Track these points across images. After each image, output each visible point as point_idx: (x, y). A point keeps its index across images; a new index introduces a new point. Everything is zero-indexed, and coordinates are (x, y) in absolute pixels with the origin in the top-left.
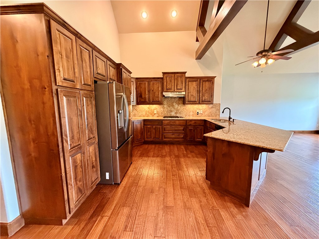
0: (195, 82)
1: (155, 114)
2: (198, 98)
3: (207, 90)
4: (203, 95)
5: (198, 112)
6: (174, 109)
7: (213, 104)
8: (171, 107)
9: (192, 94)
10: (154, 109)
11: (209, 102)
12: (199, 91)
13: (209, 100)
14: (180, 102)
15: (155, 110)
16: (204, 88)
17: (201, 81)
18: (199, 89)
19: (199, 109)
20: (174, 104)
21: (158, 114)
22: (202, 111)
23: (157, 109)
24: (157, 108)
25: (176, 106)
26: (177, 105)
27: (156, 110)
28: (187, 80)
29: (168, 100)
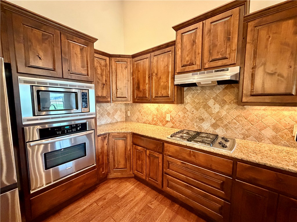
1: (167, 121)
6: (211, 114)
8: (202, 110)
10: (166, 113)
14: (227, 96)
15: (167, 115)
20: (211, 103)
21: (173, 123)
23: (171, 112)
24: (172, 109)
25: (216, 108)
26: (217, 106)
27: (169, 115)
29: (195, 93)
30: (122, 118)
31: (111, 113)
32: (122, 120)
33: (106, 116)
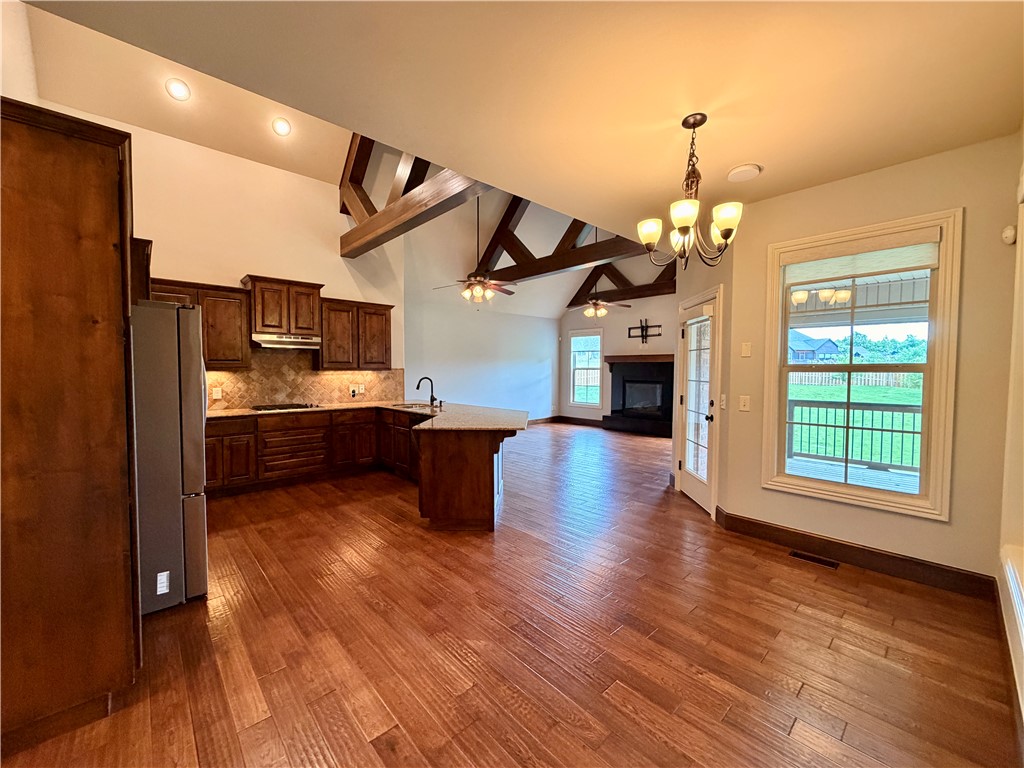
0: (346, 314)
1: (216, 400)
2: (356, 355)
3: (374, 336)
4: (367, 347)
5: (354, 392)
6: (286, 382)
7: (390, 369)
8: (274, 378)
9: (339, 342)
10: (212, 387)
11: (382, 364)
12: (356, 337)
13: (381, 360)
14: (302, 362)
15: (215, 390)
16: (368, 333)
17: (361, 313)
18: (355, 333)
19: (357, 383)
20: (285, 369)
21: (229, 401)
22: (362, 387)
23: (223, 384)
24: (224, 380)
25: (291, 376)
26: (292, 373)
27: (220, 390)
28: (325, 305)
29: (263, 357)
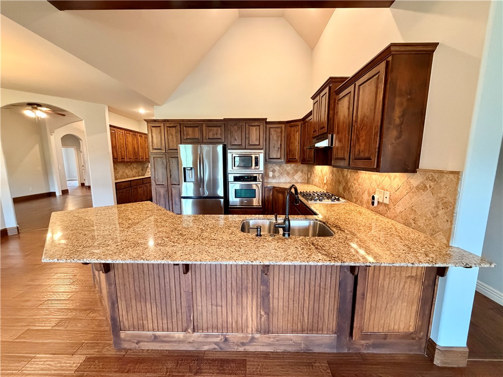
1: (325, 184)
2: (349, 149)
19: (383, 188)
21: (327, 186)
22: (387, 195)
23: (327, 174)
24: (327, 171)
30: (303, 179)
31: (291, 173)
32: (303, 181)
33: (286, 175)
